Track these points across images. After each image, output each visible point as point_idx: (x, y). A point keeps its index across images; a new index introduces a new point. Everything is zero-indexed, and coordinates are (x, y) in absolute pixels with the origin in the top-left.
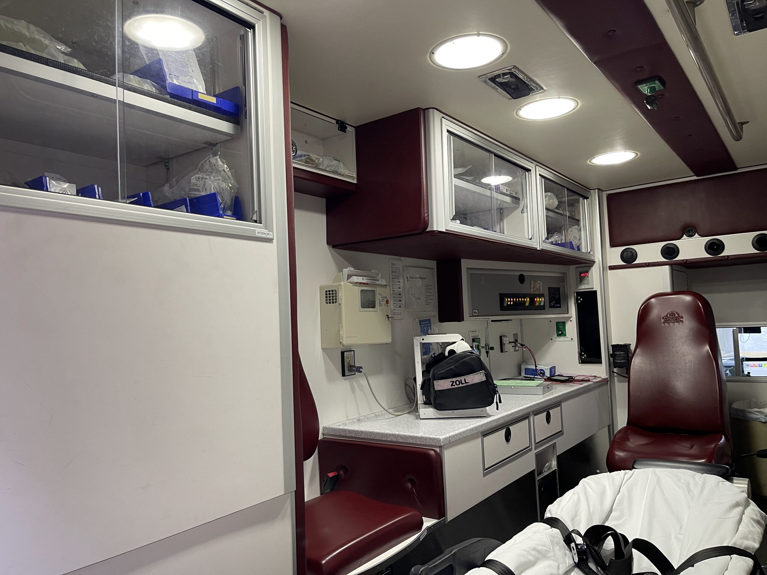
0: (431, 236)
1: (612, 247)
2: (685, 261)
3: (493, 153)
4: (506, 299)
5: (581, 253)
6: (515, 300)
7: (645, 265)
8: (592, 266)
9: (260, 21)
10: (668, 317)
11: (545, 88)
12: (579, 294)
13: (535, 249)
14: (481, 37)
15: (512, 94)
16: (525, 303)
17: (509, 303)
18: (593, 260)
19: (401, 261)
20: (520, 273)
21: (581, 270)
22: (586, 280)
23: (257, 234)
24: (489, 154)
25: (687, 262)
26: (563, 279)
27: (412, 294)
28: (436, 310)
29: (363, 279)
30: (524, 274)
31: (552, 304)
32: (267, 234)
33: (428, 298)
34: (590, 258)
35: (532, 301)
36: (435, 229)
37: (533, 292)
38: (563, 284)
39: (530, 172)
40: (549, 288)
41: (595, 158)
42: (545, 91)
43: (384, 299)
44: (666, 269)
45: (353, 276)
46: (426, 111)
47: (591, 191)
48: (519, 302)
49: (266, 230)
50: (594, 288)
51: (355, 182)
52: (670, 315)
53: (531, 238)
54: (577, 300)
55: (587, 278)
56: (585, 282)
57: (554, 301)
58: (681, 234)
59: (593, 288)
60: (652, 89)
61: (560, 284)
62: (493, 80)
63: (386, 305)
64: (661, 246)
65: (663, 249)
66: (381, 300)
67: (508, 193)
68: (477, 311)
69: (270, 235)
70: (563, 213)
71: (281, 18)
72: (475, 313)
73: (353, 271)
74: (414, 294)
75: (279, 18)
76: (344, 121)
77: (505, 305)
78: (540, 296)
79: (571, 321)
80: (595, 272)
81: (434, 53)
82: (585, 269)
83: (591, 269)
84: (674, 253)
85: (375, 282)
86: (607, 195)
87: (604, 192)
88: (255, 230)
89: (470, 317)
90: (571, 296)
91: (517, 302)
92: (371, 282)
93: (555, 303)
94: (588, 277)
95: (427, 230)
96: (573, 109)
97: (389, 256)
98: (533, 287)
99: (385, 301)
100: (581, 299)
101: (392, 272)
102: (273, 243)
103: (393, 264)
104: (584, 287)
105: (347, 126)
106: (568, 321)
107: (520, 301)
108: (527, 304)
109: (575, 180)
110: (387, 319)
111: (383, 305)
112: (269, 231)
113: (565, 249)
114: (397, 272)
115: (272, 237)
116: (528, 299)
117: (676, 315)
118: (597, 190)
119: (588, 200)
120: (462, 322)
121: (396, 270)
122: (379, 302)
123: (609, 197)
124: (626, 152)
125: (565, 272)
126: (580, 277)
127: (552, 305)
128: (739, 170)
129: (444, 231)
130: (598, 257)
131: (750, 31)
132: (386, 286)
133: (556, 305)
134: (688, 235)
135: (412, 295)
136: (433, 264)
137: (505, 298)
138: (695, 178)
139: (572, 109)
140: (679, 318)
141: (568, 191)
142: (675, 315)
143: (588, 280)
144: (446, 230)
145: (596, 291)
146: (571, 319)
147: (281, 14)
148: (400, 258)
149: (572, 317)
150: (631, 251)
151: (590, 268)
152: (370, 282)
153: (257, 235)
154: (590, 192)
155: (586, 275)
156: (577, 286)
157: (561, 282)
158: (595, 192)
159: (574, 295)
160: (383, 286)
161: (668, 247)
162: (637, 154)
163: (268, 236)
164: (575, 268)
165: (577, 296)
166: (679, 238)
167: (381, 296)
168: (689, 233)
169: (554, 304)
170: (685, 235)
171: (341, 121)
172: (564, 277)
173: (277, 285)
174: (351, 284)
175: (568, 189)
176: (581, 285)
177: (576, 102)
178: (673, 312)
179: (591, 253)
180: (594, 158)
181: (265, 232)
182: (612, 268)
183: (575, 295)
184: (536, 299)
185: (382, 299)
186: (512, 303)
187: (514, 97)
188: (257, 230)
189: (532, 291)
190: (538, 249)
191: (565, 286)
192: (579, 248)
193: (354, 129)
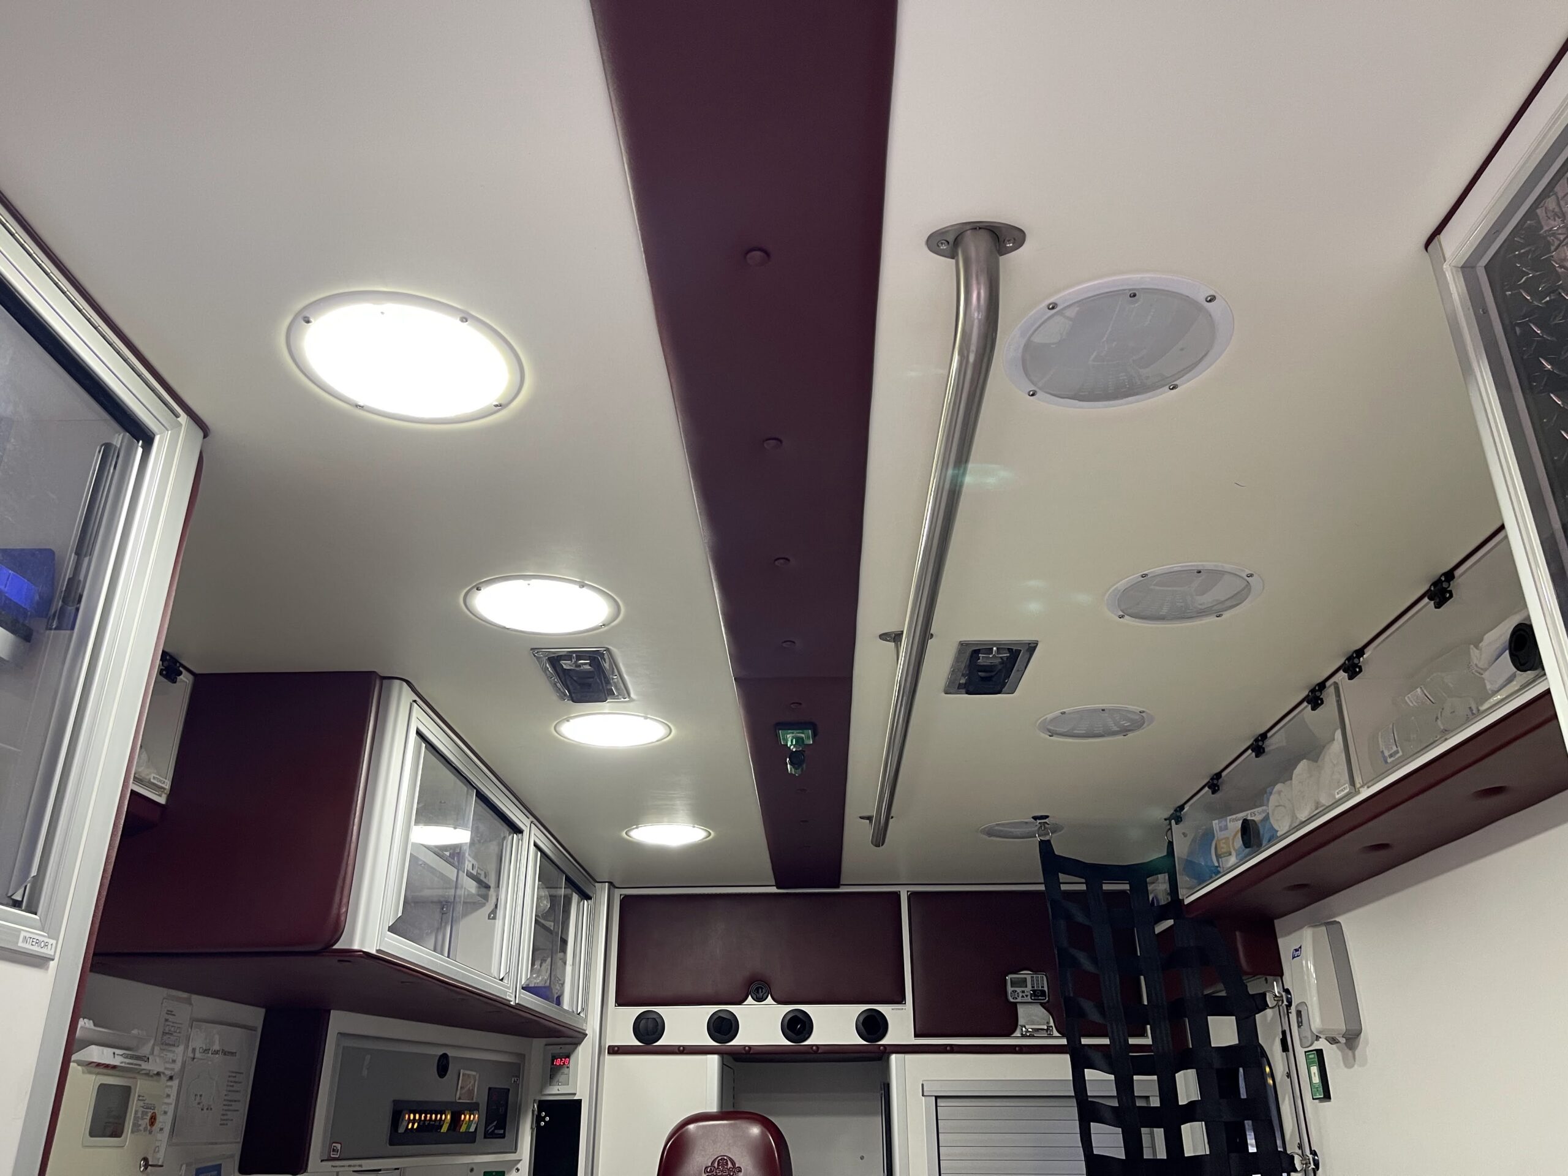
0: (339, 961)
1: (619, 1005)
2: (747, 1048)
3: (475, 788)
4: (407, 1116)
5: (560, 1010)
6: (423, 1118)
7: (677, 1051)
8: (580, 1043)
9: (168, 430)
10: (715, 1167)
11: (632, 695)
12: (544, 1105)
13: (505, 1003)
14: (585, 591)
15: (574, 693)
16: (441, 1127)
17: (410, 1126)
18: (584, 1031)
19: (191, 1004)
20: (440, 1052)
21: (556, 1050)
22: (563, 1073)
23: (20, 944)
24: (466, 788)
25: (751, 1052)
26: (516, 1070)
27: (196, 1095)
28: (239, 1140)
29: (114, 1053)
30: (451, 1053)
31: (491, 1128)
32: (43, 945)
33: (230, 1108)
34: (581, 1027)
35: (456, 1121)
36: (356, 947)
37: (460, 1099)
38: (516, 1080)
39: (520, 835)
40: (490, 1089)
41: (640, 828)
42: (632, 700)
43: (147, 1113)
44: (713, 1061)
45: (93, 1046)
46: (385, 682)
47: (596, 884)
48: (431, 1123)
49: (43, 931)
50: (578, 1093)
51: (162, 800)
52: (718, 1165)
53: (502, 979)
54: (539, 1119)
55: (565, 1070)
56: (561, 1078)
57: (495, 1121)
58: (743, 996)
59: (575, 1094)
60: (799, 741)
61: (511, 1079)
62: (555, 661)
63: (149, 1127)
64: (708, 1013)
65: (713, 1020)
66: (139, 1115)
67: (474, 872)
68: (339, 1146)
69: (49, 946)
70: (552, 928)
71: (205, 436)
72: (334, 1150)
73: (92, 1029)
74: (201, 1096)
75: (202, 434)
76: (177, 659)
77: (401, 1130)
78: (472, 1108)
79: (518, 1170)
80: (583, 1056)
81: (480, 590)
82: (566, 1049)
83: (576, 1051)
84: (730, 1032)
85: (140, 1065)
86: (622, 897)
87: (616, 890)
88: (20, 931)
89: (322, 1161)
90: (526, 1111)
91: (427, 1123)
92: (132, 1064)
93: (496, 1127)
94: (568, 1067)
95: (336, 947)
96: (657, 741)
97: (163, 992)
98: (461, 1088)
99: (149, 1118)
100: (547, 1119)
101: (163, 1032)
102: (47, 969)
103: (169, 1012)
104: (557, 1091)
105: (181, 669)
106: (510, 1170)
107: (433, 1121)
108: (444, 1129)
109: (580, 861)
110: (142, 1169)
111: (141, 1128)
112: (49, 937)
113: (546, 1004)
114: (175, 1034)
115: (53, 954)
116: (449, 1117)
117: (730, 1165)
118: (607, 884)
119: (589, 901)
120: (303, 1175)
121: (172, 1029)
122: (134, 1120)
123: (626, 901)
124: (694, 827)
125: (523, 1053)
126: (552, 1066)
127: (490, 1131)
128: (842, 889)
129: (374, 952)
130: (592, 1027)
131: (968, 693)
132: (158, 1074)
133: (496, 1131)
134: (755, 997)
135: (195, 1100)
136: (255, 1016)
137: (404, 1112)
138: (774, 890)
139: (655, 740)
140: (734, 1172)
141: (567, 882)
142: (727, 1164)
143: (568, 1074)
144: (378, 951)
145: (579, 1101)
146: (519, 1166)
147: (209, 427)
148: (190, 999)
149: (521, 1160)
150: (655, 1019)
151: (576, 1048)
152: (129, 1064)
153: (22, 945)
154: (595, 886)
155: (564, 1063)
156: (543, 1086)
157: (513, 1076)
158: (603, 889)
159: (534, 1106)
160: (152, 1076)
161: (720, 1017)
162: (710, 834)
163: (44, 950)
164: (545, 1043)
165: (540, 1111)
166: (740, 1002)
167: (141, 1103)
168: (758, 992)
169: (493, 1129)
170: (750, 997)
171: (171, 657)
172: (519, 1065)
173: (26, 1092)
174: (79, 1068)
175: (568, 879)
176: (550, 1085)
177: (667, 728)
178: (725, 1158)
179: (581, 1015)
180: (637, 828)
181: (41, 939)
182: (615, 1050)
183: (536, 1107)
184: (463, 1116)
185: (143, 1112)
186: (416, 1126)
187: (575, 699)
188: (26, 932)
189: (458, 1096)
190: (512, 1003)
191: (519, 1085)
192: (558, 1001)
193: (191, 677)
